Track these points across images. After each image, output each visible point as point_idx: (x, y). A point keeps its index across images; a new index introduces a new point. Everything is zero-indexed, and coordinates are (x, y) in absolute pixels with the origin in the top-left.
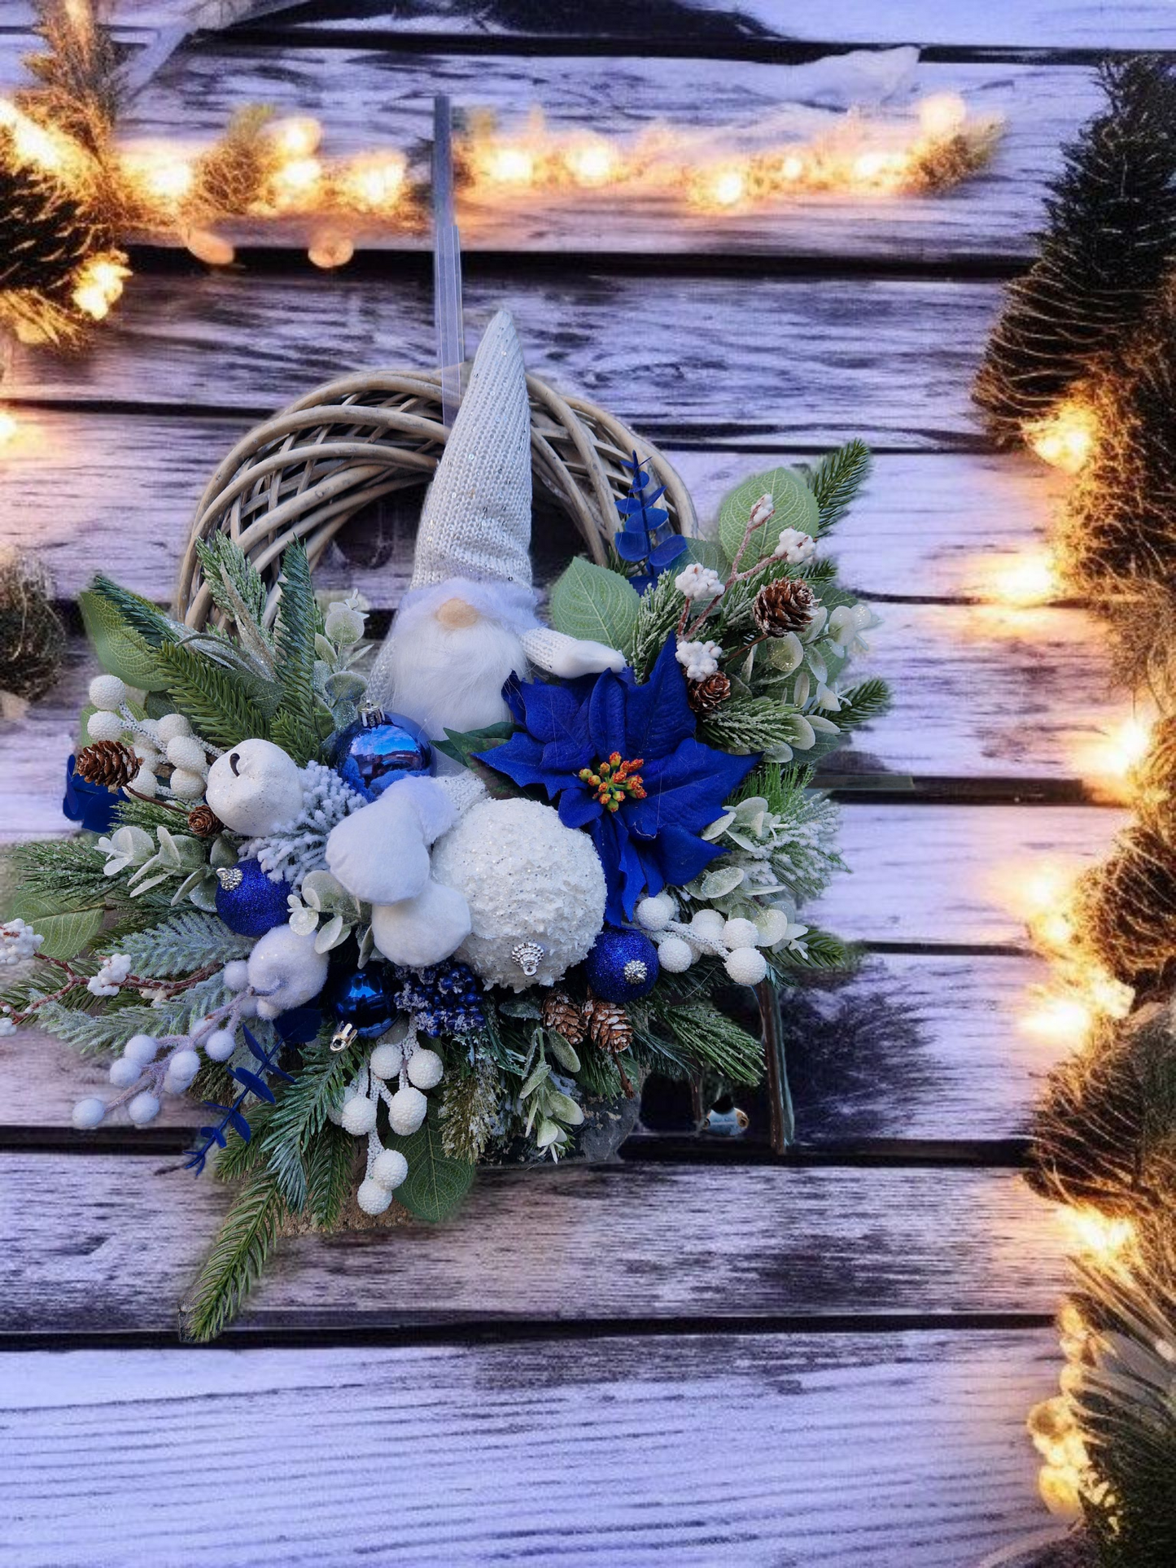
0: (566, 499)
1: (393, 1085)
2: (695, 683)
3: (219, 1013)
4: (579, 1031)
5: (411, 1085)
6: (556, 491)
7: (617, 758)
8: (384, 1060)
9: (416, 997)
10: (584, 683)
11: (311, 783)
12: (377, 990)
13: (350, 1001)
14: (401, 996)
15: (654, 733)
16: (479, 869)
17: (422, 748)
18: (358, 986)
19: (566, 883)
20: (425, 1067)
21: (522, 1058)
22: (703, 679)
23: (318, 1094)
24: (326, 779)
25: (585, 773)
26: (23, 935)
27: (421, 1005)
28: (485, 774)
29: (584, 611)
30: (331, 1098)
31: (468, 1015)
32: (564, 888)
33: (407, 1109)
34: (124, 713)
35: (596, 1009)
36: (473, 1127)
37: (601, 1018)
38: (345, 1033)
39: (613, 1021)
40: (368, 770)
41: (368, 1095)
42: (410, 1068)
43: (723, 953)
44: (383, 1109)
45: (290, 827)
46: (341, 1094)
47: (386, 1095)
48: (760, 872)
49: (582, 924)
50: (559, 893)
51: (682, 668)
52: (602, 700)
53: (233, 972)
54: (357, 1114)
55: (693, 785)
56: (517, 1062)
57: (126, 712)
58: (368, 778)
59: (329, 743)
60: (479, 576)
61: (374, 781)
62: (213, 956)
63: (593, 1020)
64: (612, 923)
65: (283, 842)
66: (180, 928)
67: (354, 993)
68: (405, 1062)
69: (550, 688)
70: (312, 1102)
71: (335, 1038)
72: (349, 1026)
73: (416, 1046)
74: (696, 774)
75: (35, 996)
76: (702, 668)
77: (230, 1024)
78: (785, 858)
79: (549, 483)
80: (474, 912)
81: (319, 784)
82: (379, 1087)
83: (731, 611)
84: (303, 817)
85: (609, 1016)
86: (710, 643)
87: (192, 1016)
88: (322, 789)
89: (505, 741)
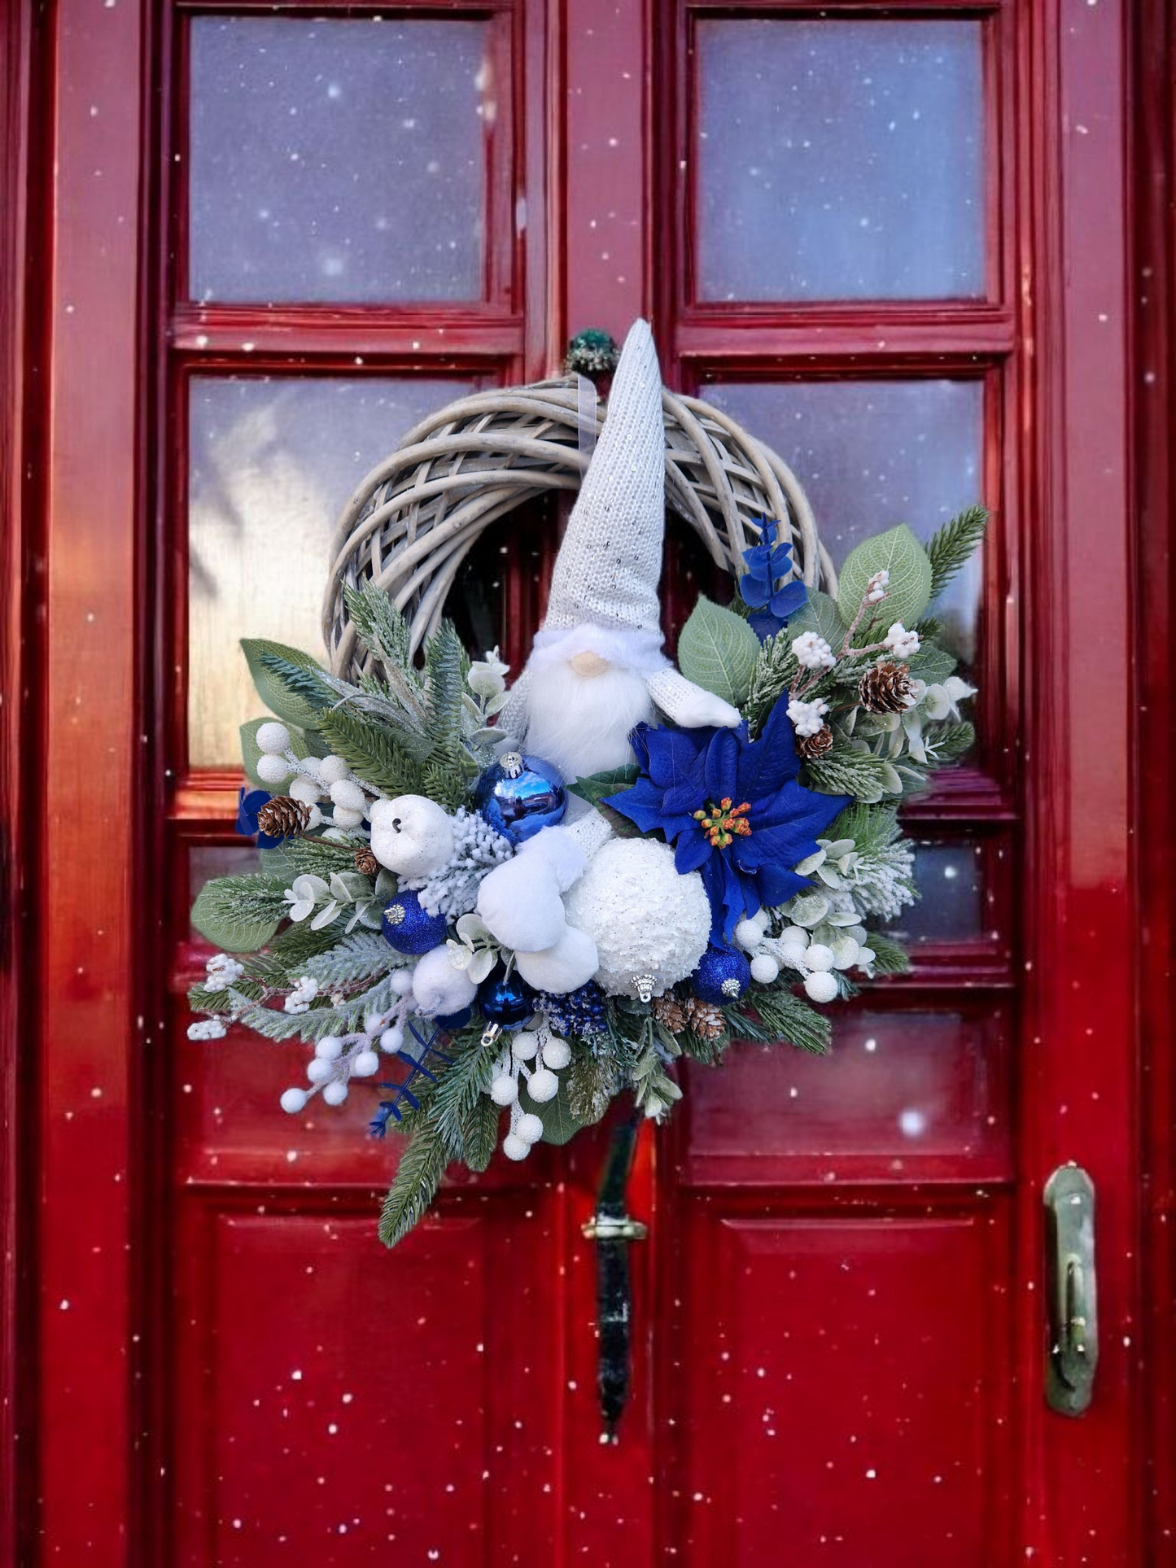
0: (695, 524)
1: (531, 1064)
2: (802, 738)
3: (390, 1014)
4: (682, 1024)
5: (546, 1067)
6: (686, 516)
7: (727, 803)
8: (523, 1046)
9: (550, 1006)
10: (704, 734)
11: (462, 834)
12: (518, 997)
13: (496, 1004)
14: (538, 1002)
15: (762, 775)
16: (605, 917)
17: (555, 788)
18: (502, 992)
19: (678, 929)
20: (557, 1053)
21: (635, 1045)
22: (810, 736)
23: (470, 1071)
24: (473, 829)
25: (700, 814)
26: (227, 968)
27: (556, 1011)
28: (612, 816)
29: (707, 654)
30: (482, 1075)
31: (593, 1021)
32: (676, 934)
33: (543, 1086)
34: (288, 756)
35: (697, 1007)
36: (594, 1101)
37: (700, 1015)
38: (492, 1031)
39: (711, 1018)
40: (510, 812)
41: (511, 1074)
42: (544, 1052)
43: (804, 973)
44: (522, 1082)
45: (444, 870)
46: (489, 1073)
47: (526, 1072)
48: (842, 900)
49: (690, 956)
50: (672, 937)
51: (791, 725)
52: (718, 751)
53: (398, 981)
54: (503, 1090)
55: (792, 824)
56: (631, 1049)
57: (291, 756)
58: (509, 819)
59: (473, 786)
60: (609, 624)
61: (515, 823)
62: (380, 966)
63: (694, 1015)
64: (716, 945)
65: (439, 885)
66: (352, 945)
67: (499, 998)
68: (540, 1048)
69: (672, 736)
70: (466, 1078)
71: (485, 1035)
72: (496, 1026)
73: (550, 1036)
74: (796, 815)
75: (232, 993)
76: (809, 727)
77: (398, 1022)
78: (865, 893)
79: (679, 507)
80: (600, 950)
81: (468, 834)
82: (519, 1066)
83: (840, 671)
84: (454, 862)
85: (708, 1014)
86: (819, 701)
87: (366, 1014)
88: (470, 839)
89: (630, 786)
